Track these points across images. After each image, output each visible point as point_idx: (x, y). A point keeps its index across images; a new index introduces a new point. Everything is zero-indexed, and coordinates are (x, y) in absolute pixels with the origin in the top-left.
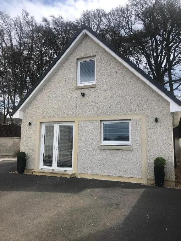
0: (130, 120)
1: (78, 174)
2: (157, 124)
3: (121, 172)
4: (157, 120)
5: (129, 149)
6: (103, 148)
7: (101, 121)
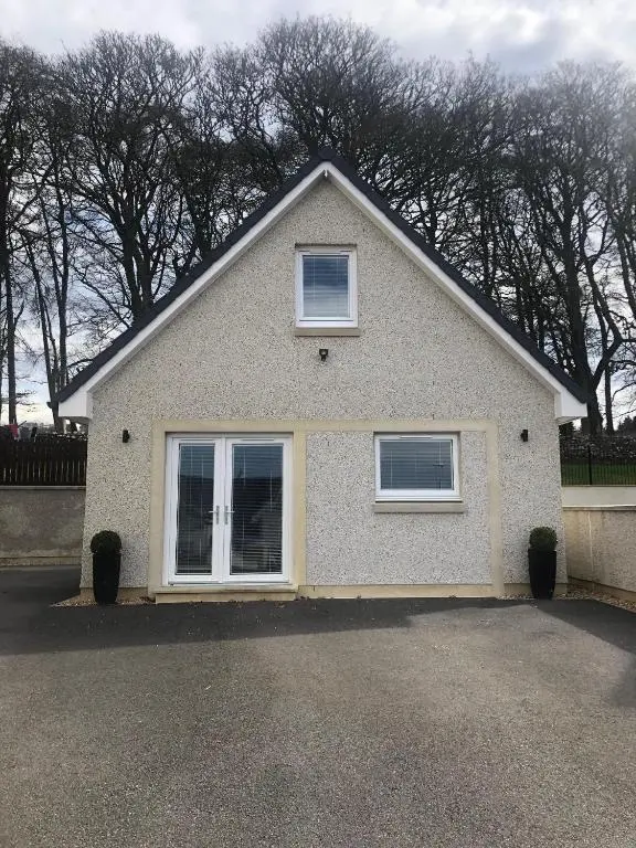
0: (458, 433)
1: (311, 589)
2: (525, 447)
3: (437, 574)
4: (525, 436)
5: (456, 511)
6: (384, 511)
7: (376, 433)
